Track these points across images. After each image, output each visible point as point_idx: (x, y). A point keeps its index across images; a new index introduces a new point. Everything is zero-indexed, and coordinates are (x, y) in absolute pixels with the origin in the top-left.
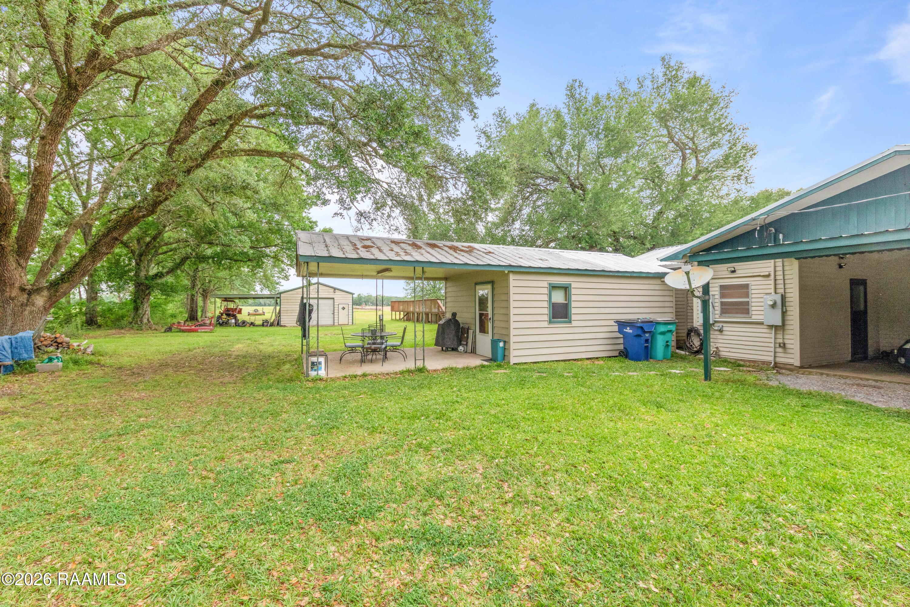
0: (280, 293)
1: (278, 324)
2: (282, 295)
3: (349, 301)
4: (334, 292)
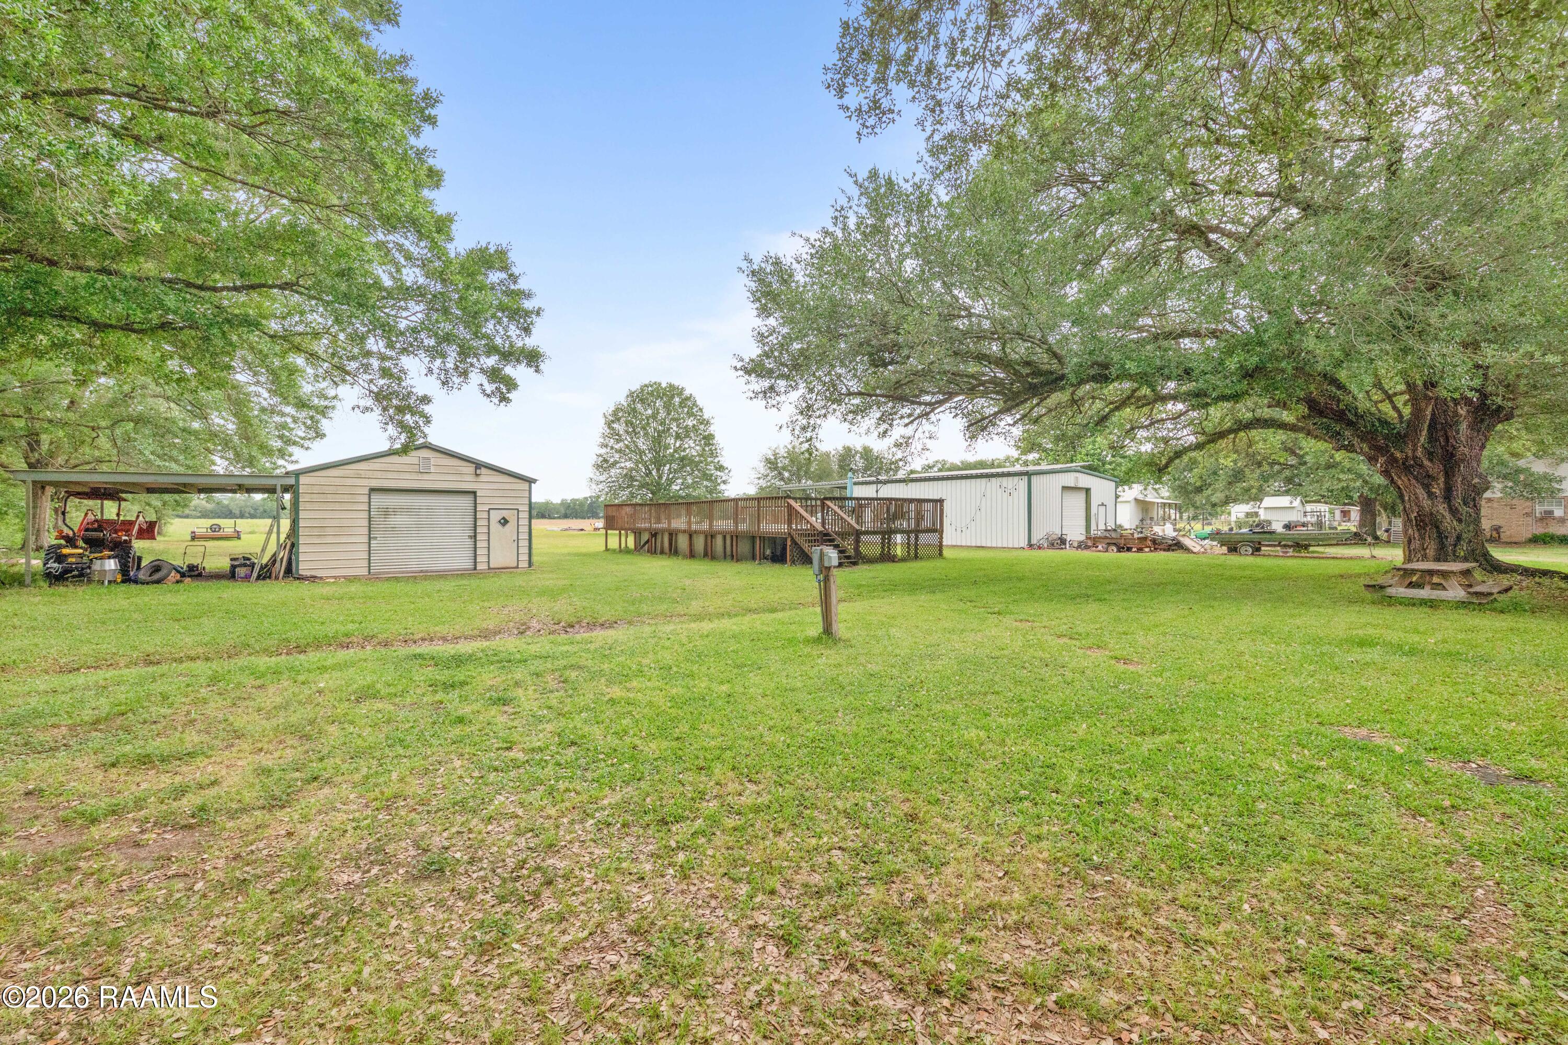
0: (297, 474)
1: (289, 571)
2: (303, 480)
3: (519, 501)
4: (477, 475)
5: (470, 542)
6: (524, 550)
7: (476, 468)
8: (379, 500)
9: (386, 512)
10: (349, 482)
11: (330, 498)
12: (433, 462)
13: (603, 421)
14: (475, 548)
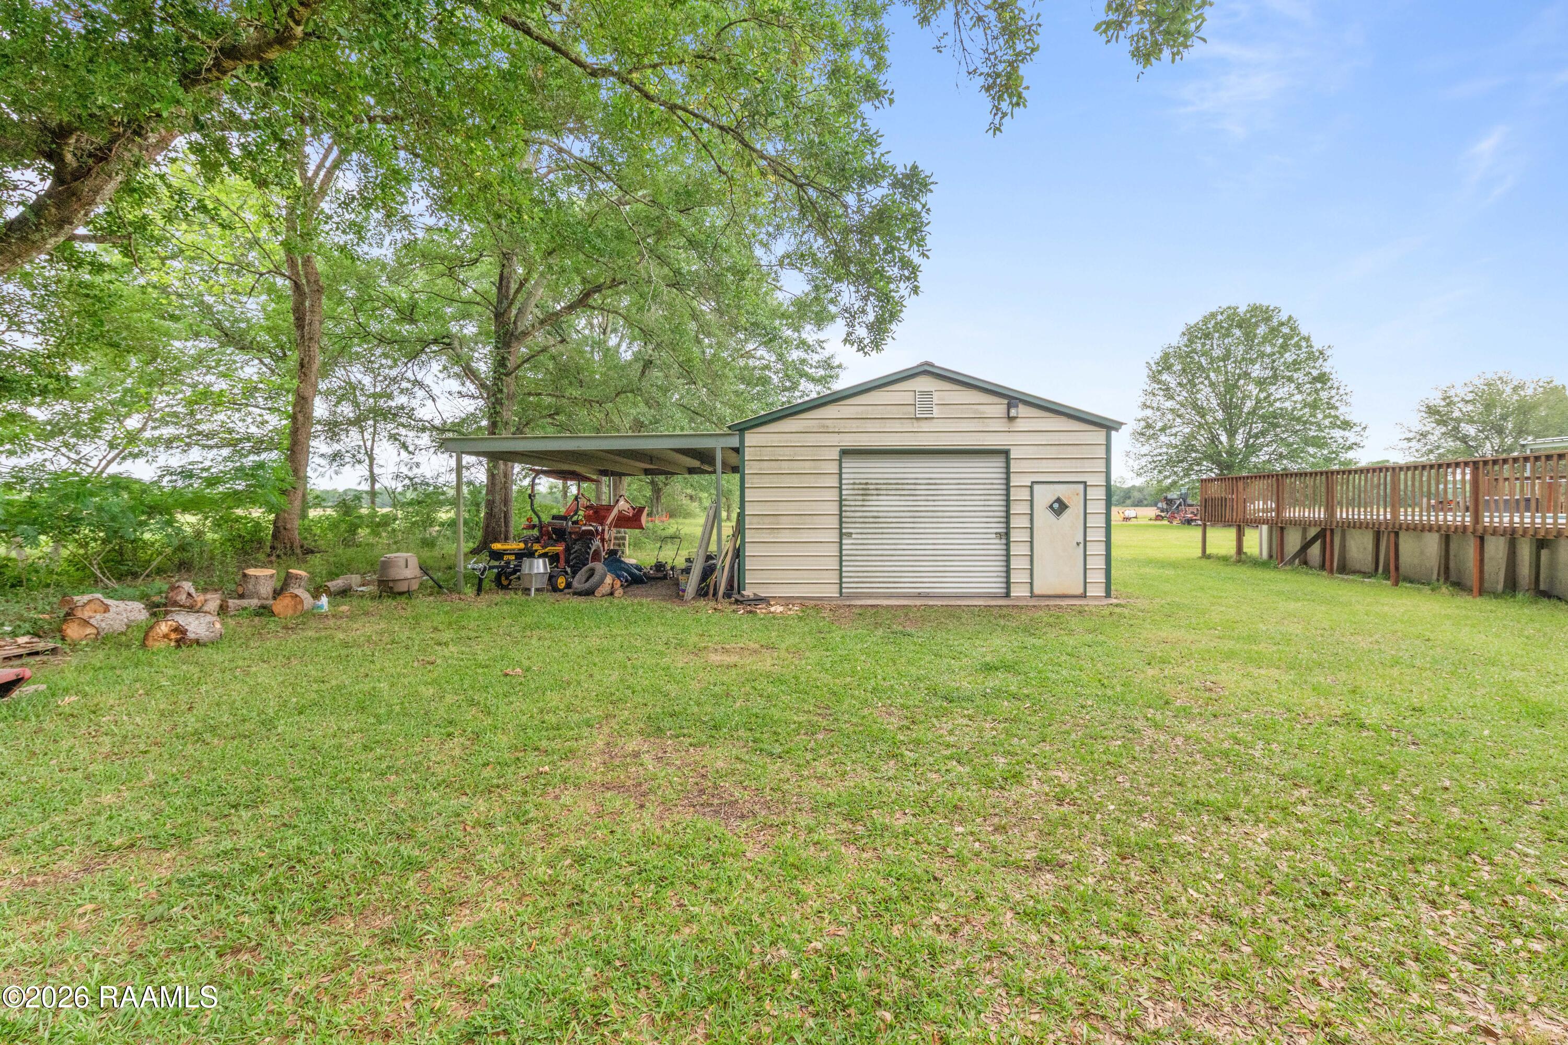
1: (730, 589)
3: (1088, 466)
4: (1011, 419)
5: (997, 546)
6: (1095, 563)
7: (1009, 406)
8: (855, 469)
9: (865, 490)
10: (811, 440)
11: (786, 467)
12: (936, 398)
13: (1146, 371)
14: (1008, 556)
